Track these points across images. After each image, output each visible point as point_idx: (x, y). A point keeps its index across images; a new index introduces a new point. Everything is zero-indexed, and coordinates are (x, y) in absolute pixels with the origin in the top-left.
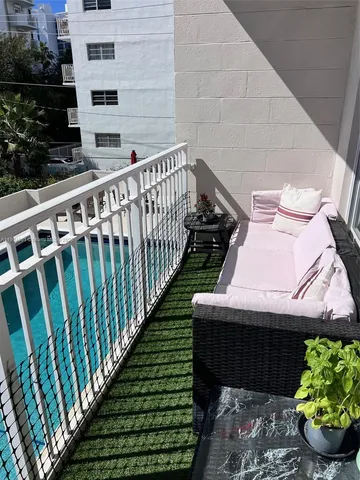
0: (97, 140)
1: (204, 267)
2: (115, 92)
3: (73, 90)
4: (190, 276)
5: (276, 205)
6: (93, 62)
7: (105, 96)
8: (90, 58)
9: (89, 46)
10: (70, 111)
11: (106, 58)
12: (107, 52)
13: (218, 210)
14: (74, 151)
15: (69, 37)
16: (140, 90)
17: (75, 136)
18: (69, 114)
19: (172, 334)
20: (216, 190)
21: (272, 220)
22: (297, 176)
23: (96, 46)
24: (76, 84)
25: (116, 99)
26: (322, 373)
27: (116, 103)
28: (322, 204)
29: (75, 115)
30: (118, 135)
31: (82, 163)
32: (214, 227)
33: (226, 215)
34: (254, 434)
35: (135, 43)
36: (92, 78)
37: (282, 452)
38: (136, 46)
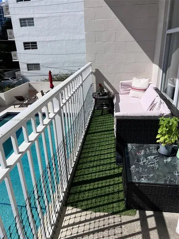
0: (28, 67)
1: (102, 115)
2: (36, 43)
3: (14, 42)
4: (97, 118)
5: (130, 86)
6: (23, 28)
7: (30, 44)
8: (21, 26)
9: (21, 20)
10: (13, 53)
11: (30, 25)
12: (30, 22)
13: (106, 91)
14: (17, 73)
15: (9, 15)
16: (48, 41)
17: (16, 65)
18: (12, 54)
19: (97, 138)
20: (104, 82)
21: (129, 93)
22: (138, 74)
23: (24, 19)
24: (15, 39)
25: (36, 46)
26: (166, 126)
27: (37, 48)
28: (149, 84)
29: (15, 55)
30: (39, 64)
31: (21, 79)
32: (106, 97)
33: (109, 92)
34: (142, 153)
35: (44, 18)
36: (23, 36)
37: (153, 157)
38: (45, 19)
